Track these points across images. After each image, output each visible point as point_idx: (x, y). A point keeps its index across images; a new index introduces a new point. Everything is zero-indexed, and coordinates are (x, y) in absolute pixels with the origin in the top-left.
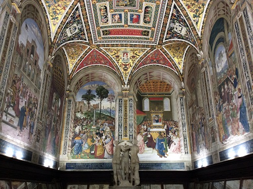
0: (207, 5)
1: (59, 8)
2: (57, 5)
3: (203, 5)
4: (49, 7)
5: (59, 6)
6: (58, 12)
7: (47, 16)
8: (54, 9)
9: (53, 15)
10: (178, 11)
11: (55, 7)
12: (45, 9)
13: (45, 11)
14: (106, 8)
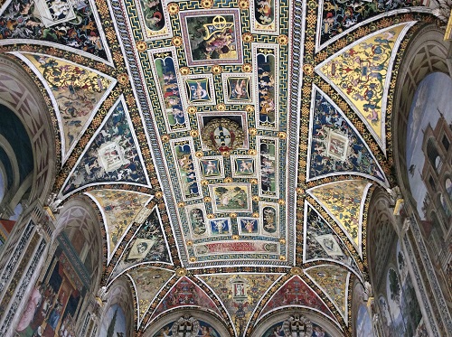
0: (49, 92)
1: (363, 57)
2: (365, 64)
3: (55, 88)
4: (382, 67)
5: (361, 61)
6: (369, 50)
7: (399, 51)
8: (375, 59)
9: (383, 48)
10: (91, 49)
11: (371, 61)
12: (395, 64)
13: (395, 61)
14: (258, 15)
